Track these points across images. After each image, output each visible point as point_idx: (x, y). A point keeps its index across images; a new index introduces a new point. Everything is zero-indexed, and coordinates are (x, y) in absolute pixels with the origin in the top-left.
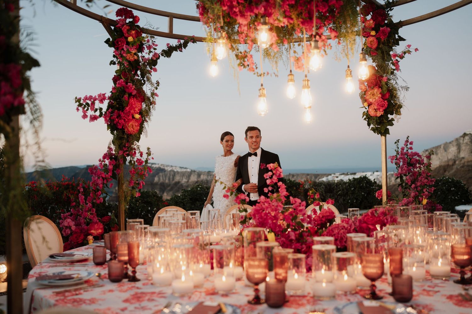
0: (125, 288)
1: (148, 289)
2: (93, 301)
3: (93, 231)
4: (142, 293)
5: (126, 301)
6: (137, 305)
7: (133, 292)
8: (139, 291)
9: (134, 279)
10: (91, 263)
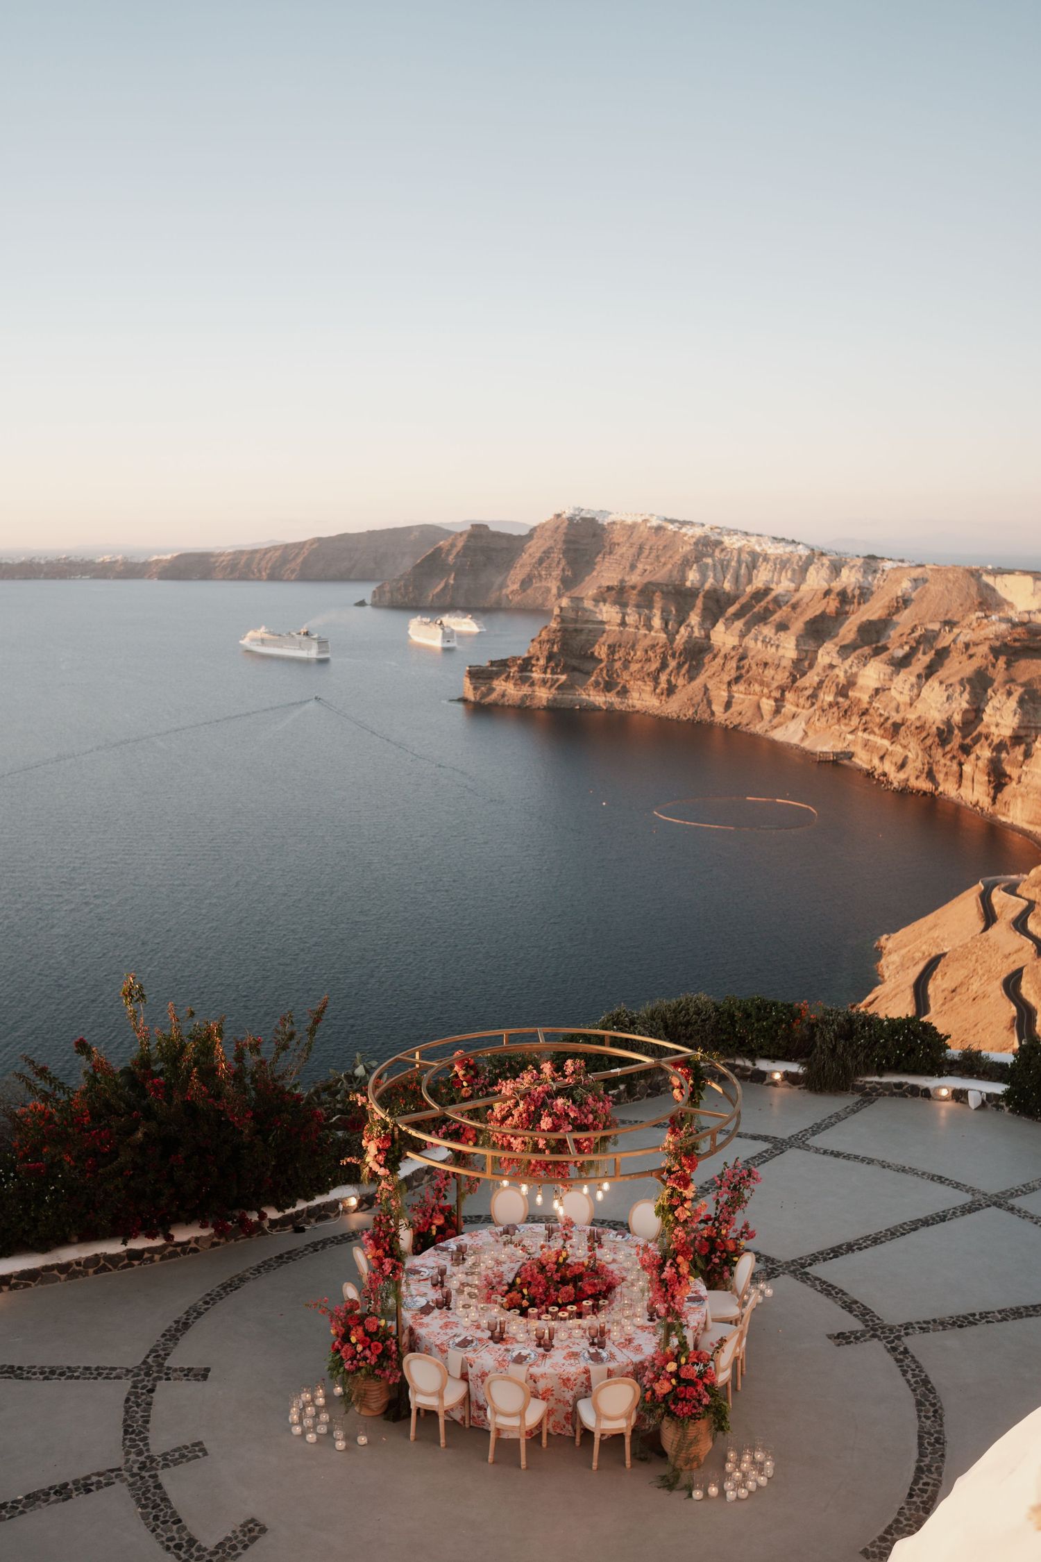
0: (443, 1316)
1: (453, 1319)
2: (427, 1325)
3: (436, 1221)
4: (449, 1322)
5: (441, 1327)
6: (444, 1331)
7: (445, 1320)
8: (449, 1320)
9: (449, 1309)
10: (429, 1282)
